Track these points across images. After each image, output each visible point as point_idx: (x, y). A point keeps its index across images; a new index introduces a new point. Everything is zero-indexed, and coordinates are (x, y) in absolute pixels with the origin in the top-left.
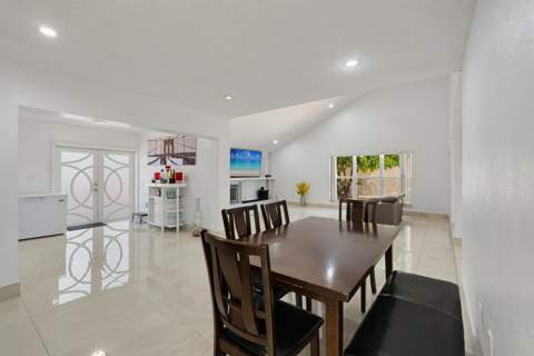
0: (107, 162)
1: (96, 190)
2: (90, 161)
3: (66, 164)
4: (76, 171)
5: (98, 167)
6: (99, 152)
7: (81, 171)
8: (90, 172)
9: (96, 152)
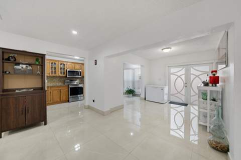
0: (192, 71)
1: (186, 86)
2: (183, 72)
3: (173, 74)
4: (177, 77)
5: (188, 74)
6: (187, 66)
7: (179, 77)
8: (183, 77)
9: (186, 66)
